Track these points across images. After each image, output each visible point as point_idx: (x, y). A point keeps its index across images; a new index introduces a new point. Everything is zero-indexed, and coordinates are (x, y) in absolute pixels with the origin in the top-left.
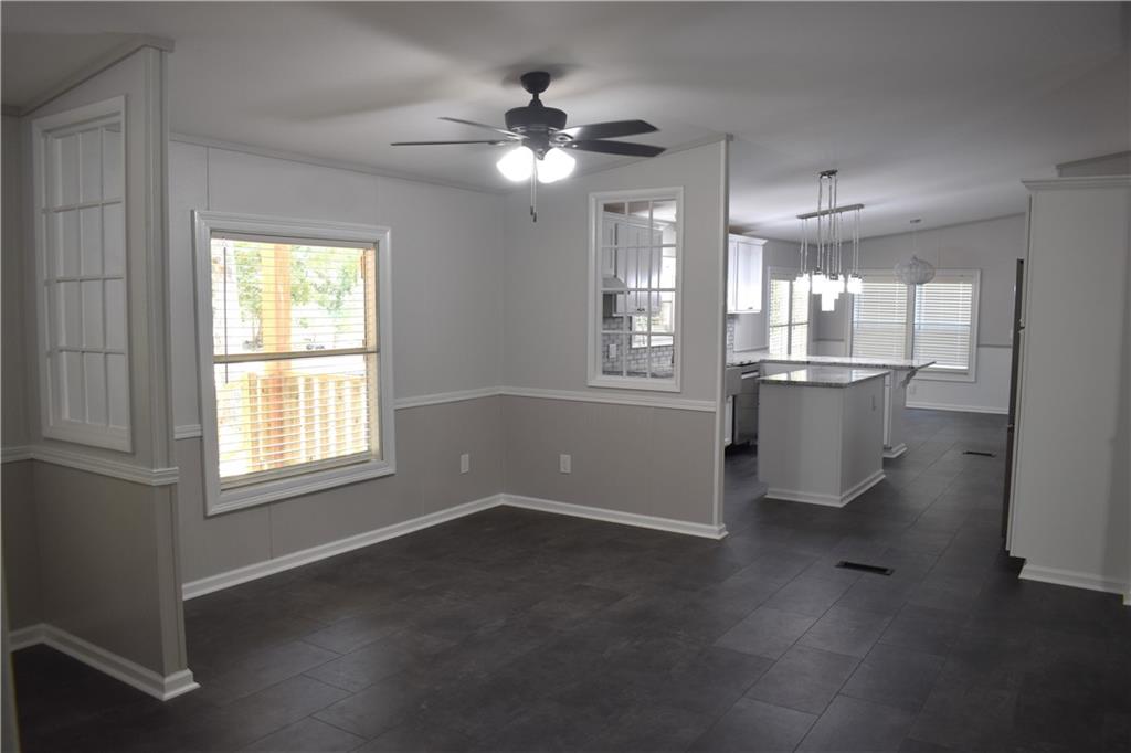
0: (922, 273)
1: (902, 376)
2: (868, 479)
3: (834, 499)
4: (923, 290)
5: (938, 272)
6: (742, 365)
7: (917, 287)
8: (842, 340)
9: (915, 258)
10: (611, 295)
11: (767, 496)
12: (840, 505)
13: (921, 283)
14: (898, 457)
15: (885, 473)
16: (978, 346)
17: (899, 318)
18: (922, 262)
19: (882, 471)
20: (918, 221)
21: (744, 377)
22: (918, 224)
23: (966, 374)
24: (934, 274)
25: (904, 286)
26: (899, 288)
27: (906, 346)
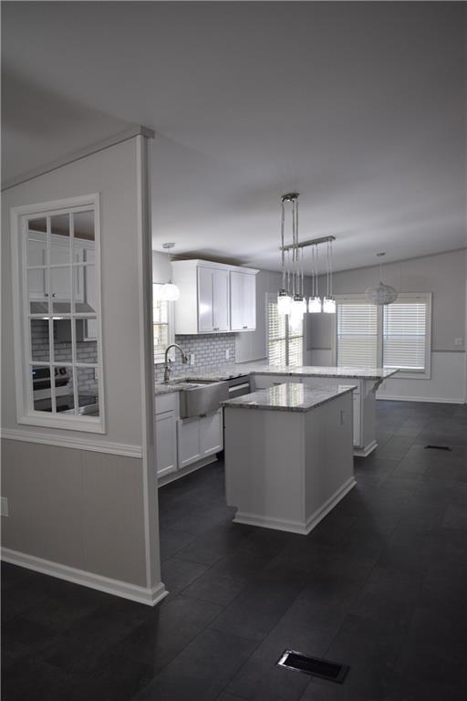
0: (387, 295)
1: (371, 385)
2: (337, 494)
3: (299, 525)
4: (390, 309)
5: (399, 295)
6: (231, 379)
7: (385, 307)
8: (330, 349)
9: (382, 284)
10: (82, 320)
11: (235, 520)
12: (306, 533)
13: (387, 304)
14: (369, 455)
15: (355, 480)
16: (432, 351)
17: (372, 331)
18: (387, 287)
19: (353, 478)
20: (383, 254)
21: (231, 390)
22: (383, 257)
23: (423, 373)
24: (396, 296)
25: (375, 307)
26: (370, 309)
27: (378, 352)
